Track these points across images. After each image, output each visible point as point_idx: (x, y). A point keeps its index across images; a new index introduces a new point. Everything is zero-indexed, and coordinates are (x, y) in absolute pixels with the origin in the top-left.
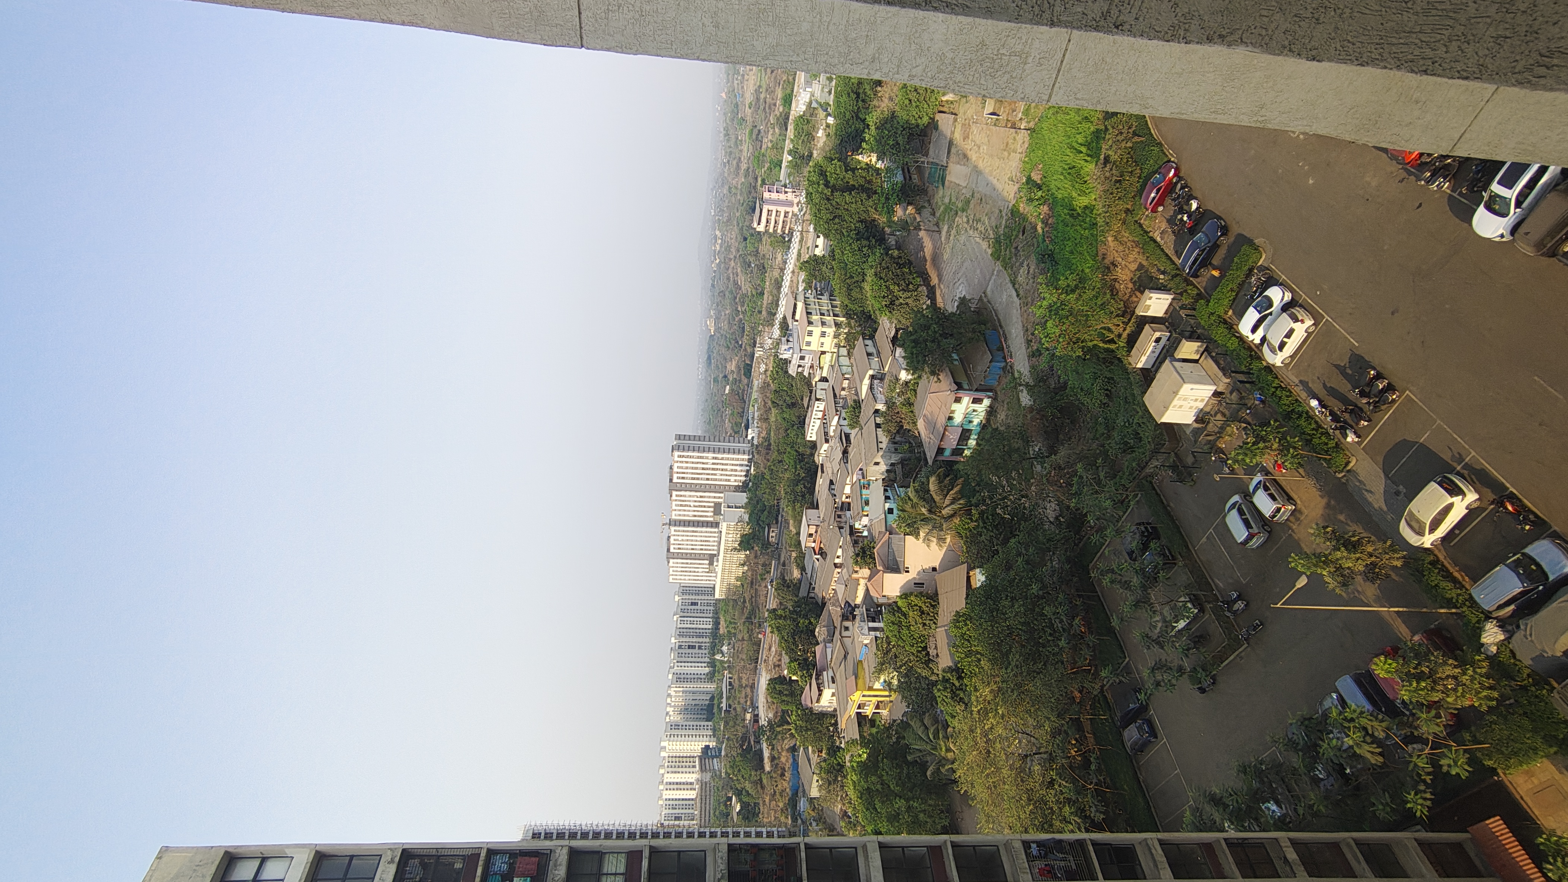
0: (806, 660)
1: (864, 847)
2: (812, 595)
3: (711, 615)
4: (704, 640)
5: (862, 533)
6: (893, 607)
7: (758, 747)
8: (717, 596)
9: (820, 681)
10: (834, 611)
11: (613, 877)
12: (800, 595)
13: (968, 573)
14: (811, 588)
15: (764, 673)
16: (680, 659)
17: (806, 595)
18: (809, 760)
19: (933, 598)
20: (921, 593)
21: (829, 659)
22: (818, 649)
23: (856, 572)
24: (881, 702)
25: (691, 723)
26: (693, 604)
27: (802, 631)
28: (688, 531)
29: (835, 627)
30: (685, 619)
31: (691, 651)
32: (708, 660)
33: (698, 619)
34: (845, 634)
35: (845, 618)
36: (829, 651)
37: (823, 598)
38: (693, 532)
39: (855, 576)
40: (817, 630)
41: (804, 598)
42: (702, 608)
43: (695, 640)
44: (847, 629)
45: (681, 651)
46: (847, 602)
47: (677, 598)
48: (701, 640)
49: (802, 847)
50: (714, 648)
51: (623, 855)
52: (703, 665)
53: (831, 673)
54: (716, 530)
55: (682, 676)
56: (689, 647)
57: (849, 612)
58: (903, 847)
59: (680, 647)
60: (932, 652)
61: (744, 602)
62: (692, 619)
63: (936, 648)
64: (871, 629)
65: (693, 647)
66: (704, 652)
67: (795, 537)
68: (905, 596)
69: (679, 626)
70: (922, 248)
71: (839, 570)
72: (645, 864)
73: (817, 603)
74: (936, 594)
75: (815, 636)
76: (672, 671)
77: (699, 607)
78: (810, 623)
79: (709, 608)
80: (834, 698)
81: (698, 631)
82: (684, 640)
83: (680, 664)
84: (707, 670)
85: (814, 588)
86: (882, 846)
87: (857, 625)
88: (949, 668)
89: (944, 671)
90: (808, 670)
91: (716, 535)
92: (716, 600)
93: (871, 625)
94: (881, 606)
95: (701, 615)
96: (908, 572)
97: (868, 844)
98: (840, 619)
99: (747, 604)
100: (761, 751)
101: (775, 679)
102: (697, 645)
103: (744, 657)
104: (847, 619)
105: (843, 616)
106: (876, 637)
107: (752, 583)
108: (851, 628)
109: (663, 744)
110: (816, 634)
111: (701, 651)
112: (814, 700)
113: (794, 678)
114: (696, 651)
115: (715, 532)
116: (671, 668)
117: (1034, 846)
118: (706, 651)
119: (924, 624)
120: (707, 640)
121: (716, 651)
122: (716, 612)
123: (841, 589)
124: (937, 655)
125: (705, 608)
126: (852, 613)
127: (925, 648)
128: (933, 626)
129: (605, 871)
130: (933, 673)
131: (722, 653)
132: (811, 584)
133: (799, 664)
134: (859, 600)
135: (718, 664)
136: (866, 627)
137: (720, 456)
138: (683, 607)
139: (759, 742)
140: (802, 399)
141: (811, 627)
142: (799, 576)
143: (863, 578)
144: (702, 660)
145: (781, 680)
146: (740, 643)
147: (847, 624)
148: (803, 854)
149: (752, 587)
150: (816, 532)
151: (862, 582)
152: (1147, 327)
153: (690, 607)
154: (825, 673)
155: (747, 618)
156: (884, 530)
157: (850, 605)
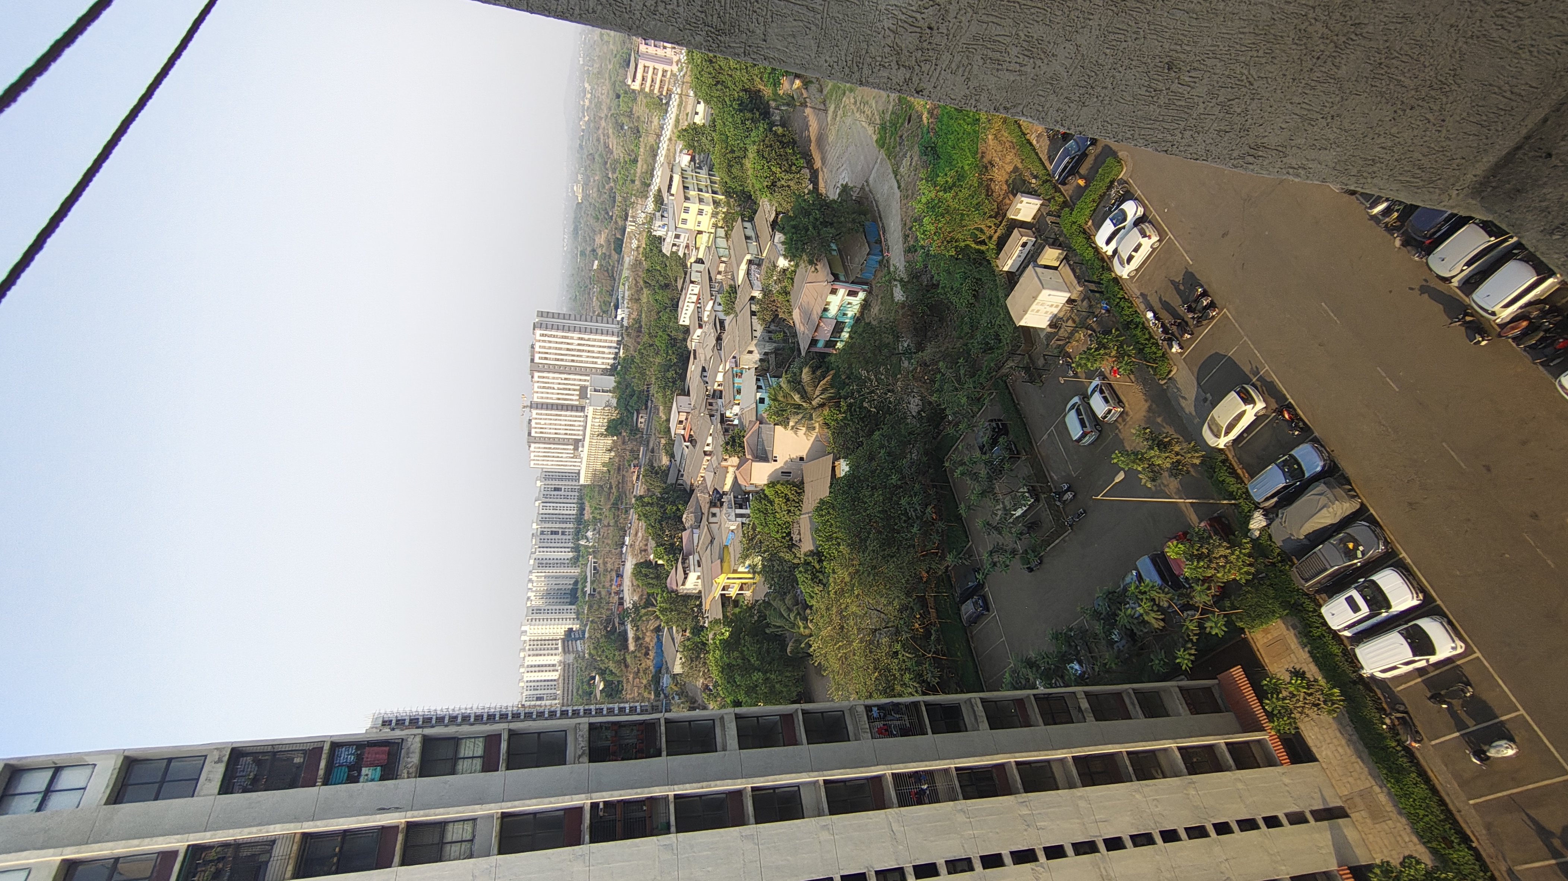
0: (672, 545)
1: (722, 718)
2: (680, 482)
3: (575, 501)
4: (568, 525)
5: (732, 421)
6: (760, 495)
7: (622, 628)
8: (582, 482)
9: (686, 565)
10: (702, 498)
11: (470, 760)
12: (669, 482)
13: (833, 463)
14: (680, 475)
15: (630, 558)
16: (542, 545)
17: (674, 482)
18: (673, 639)
19: (799, 487)
20: (787, 481)
21: (695, 544)
22: (685, 535)
23: (726, 460)
24: (745, 584)
25: (554, 607)
26: (556, 489)
27: (670, 518)
28: (551, 415)
29: (702, 514)
30: (548, 505)
31: (553, 537)
32: (572, 545)
33: (562, 505)
34: (712, 520)
35: (713, 504)
36: (696, 536)
37: (692, 485)
38: (557, 415)
39: (724, 464)
40: (684, 516)
41: (672, 485)
42: (566, 493)
43: (558, 525)
44: (714, 515)
45: (543, 537)
46: (715, 489)
47: (539, 483)
48: (564, 526)
49: (662, 722)
50: (578, 534)
51: (481, 739)
52: (567, 550)
53: (697, 557)
54: (582, 414)
55: (545, 562)
56: (552, 533)
57: (717, 499)
58: (757, 717)
59: (542, 533)
60: (795, 537)
61: (611, 487)
62: (555, 505)
63: (799, 534)
64: (737, 516)
65: (556, 533)
66: (568, 537)
67: (665, 423)
68: (772, 484)
69: (541, 511)
70: (807, 127)
71: (709, 458)
72: (504, 746)
73: (685, 490)
74: (802, 483)
75: (682, 522)
76: (534, 556)
77: (562, 493)
78: (678, 509)
79: (573, 494)
80: (699, 581)
81: (561, 516)
82: (547, 525)
83: (542, 549)
84: (571, 555)
85: (682, 475)
86: (738, 717)
87: (724, 511)
88: (811, 551)
89: (805, 555)
90: (675, 554)
91: (582, 419)
92: (581, 485)
93: (739, 511)
94: (748, 493)
95: (565, 501)
96: (776, 461)
97: (725, 717)
98: (708, 506)
99: (614, 490)
100: (626, 632)
101: (642, 563)
102: (560, 531)
103: (610, 542)
104: (715, 506)
105: (711, 502)
106: (743, 523)
107: (619, 469)
108: (718, 515)
109: (523, 628)
110: (684, 520)
111: (564, 537)
112: (680, 583)
113: (660, 562)
114: (560, 536)
115: (580, 417)
116: (532, 553)
117: (875, 709)
118: (570, 537)
119: (789, 511)
120: (571, 526)
121: (580, 536)
122: (581, 498)
123: (709, 477)
124: (800, 540)
125: (570, 493)
126: (719, 500)
127: (789, 534)
128: (798, 513)
129: (462, 755)
130: (795, 556)
131: (587, 538)
132: (679, 471)
133: (665, 549)
134: (727, 488)
135: (582, 548)
136: (733, 514)
137: (586, 337)
138: (546, 493)
139: (623, 624)
140: (676, 281)
141: (679, 514)
142: (668, 463)
143: (732, 466)
144: (566, 545)
145: (648, 564)
146: (606, 529)
147: (714, 510)
148: (663, 728)
149: (618, 473)
150: (687, 419)
151: (731, 470)
152: (1016, 231)
153: (553, 493)
154: (691, 557)
155: (613, 504)
156: (754, 419)
157: (718, 492)
